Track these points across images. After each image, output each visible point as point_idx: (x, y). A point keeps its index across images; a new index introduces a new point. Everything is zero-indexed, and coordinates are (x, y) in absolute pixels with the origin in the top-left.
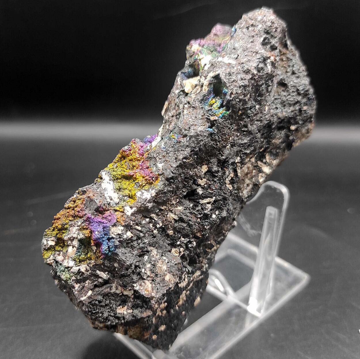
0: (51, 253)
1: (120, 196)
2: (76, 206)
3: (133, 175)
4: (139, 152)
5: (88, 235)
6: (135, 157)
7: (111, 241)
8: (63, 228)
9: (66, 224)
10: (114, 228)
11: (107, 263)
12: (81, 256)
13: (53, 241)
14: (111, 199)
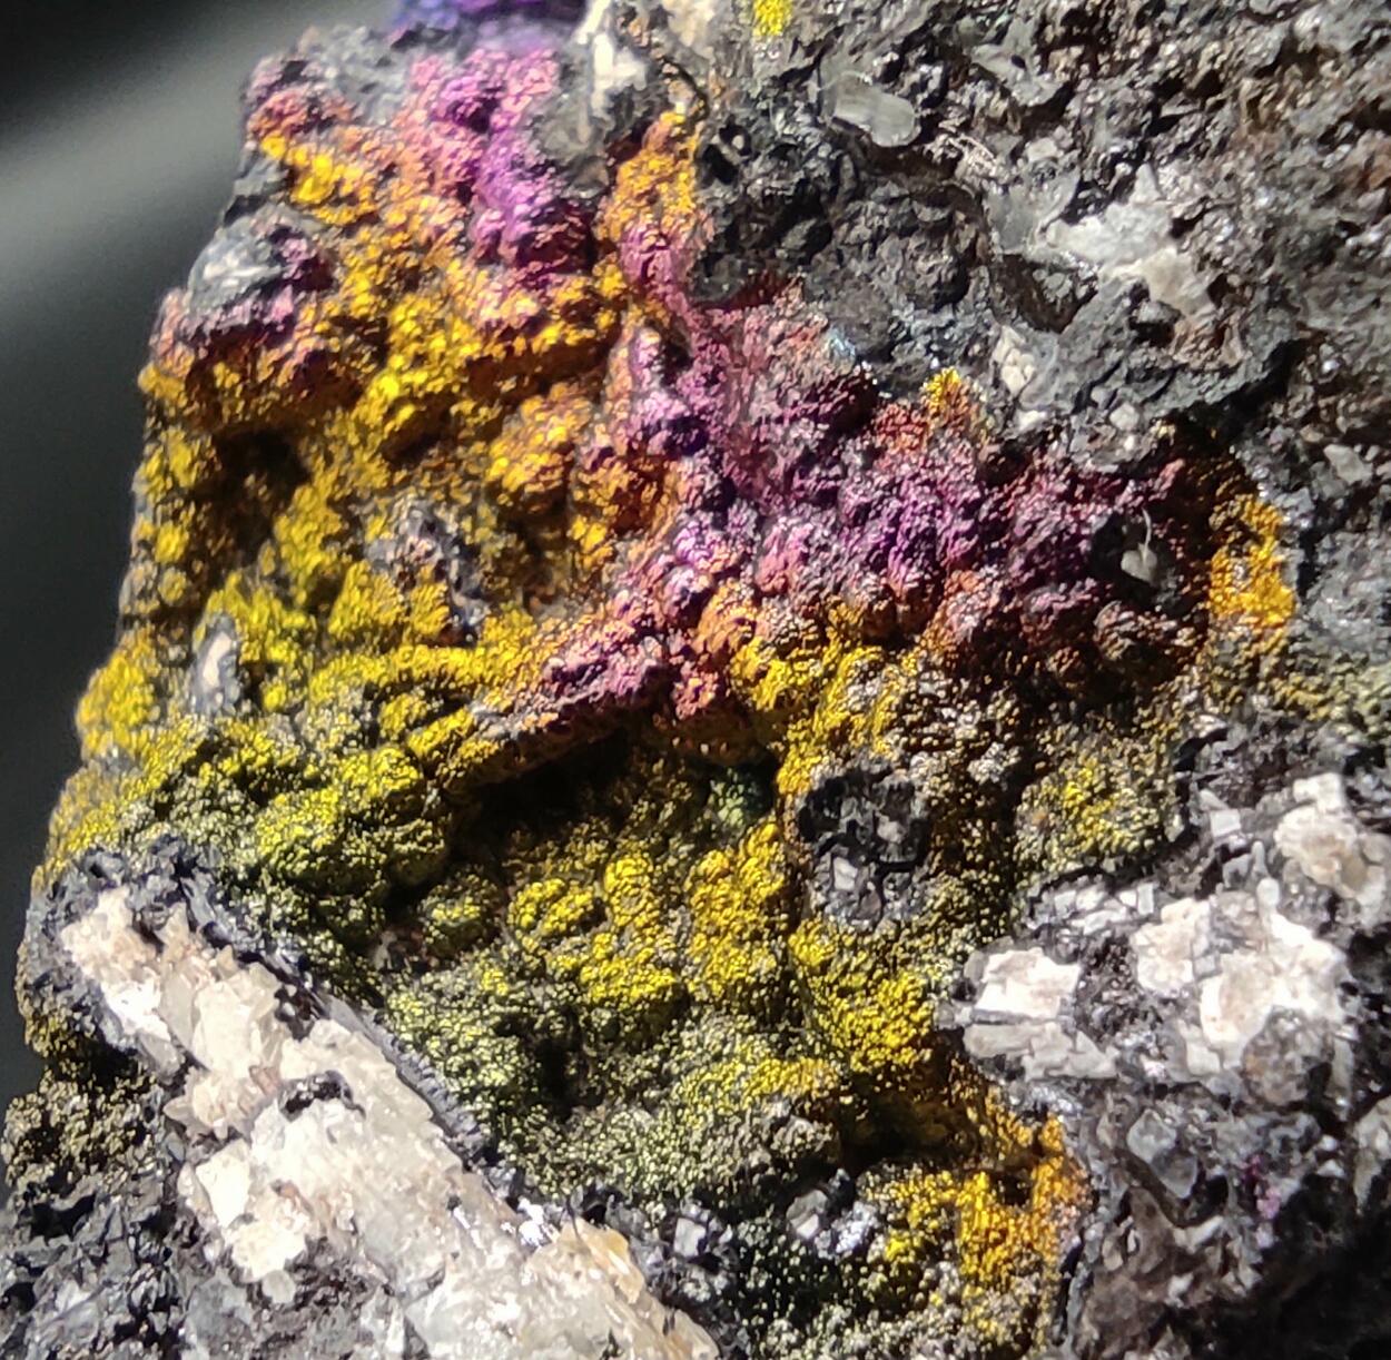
1: (689, 1237)
3: (663, 679)
4: (487, 220)
6: (471, 350)
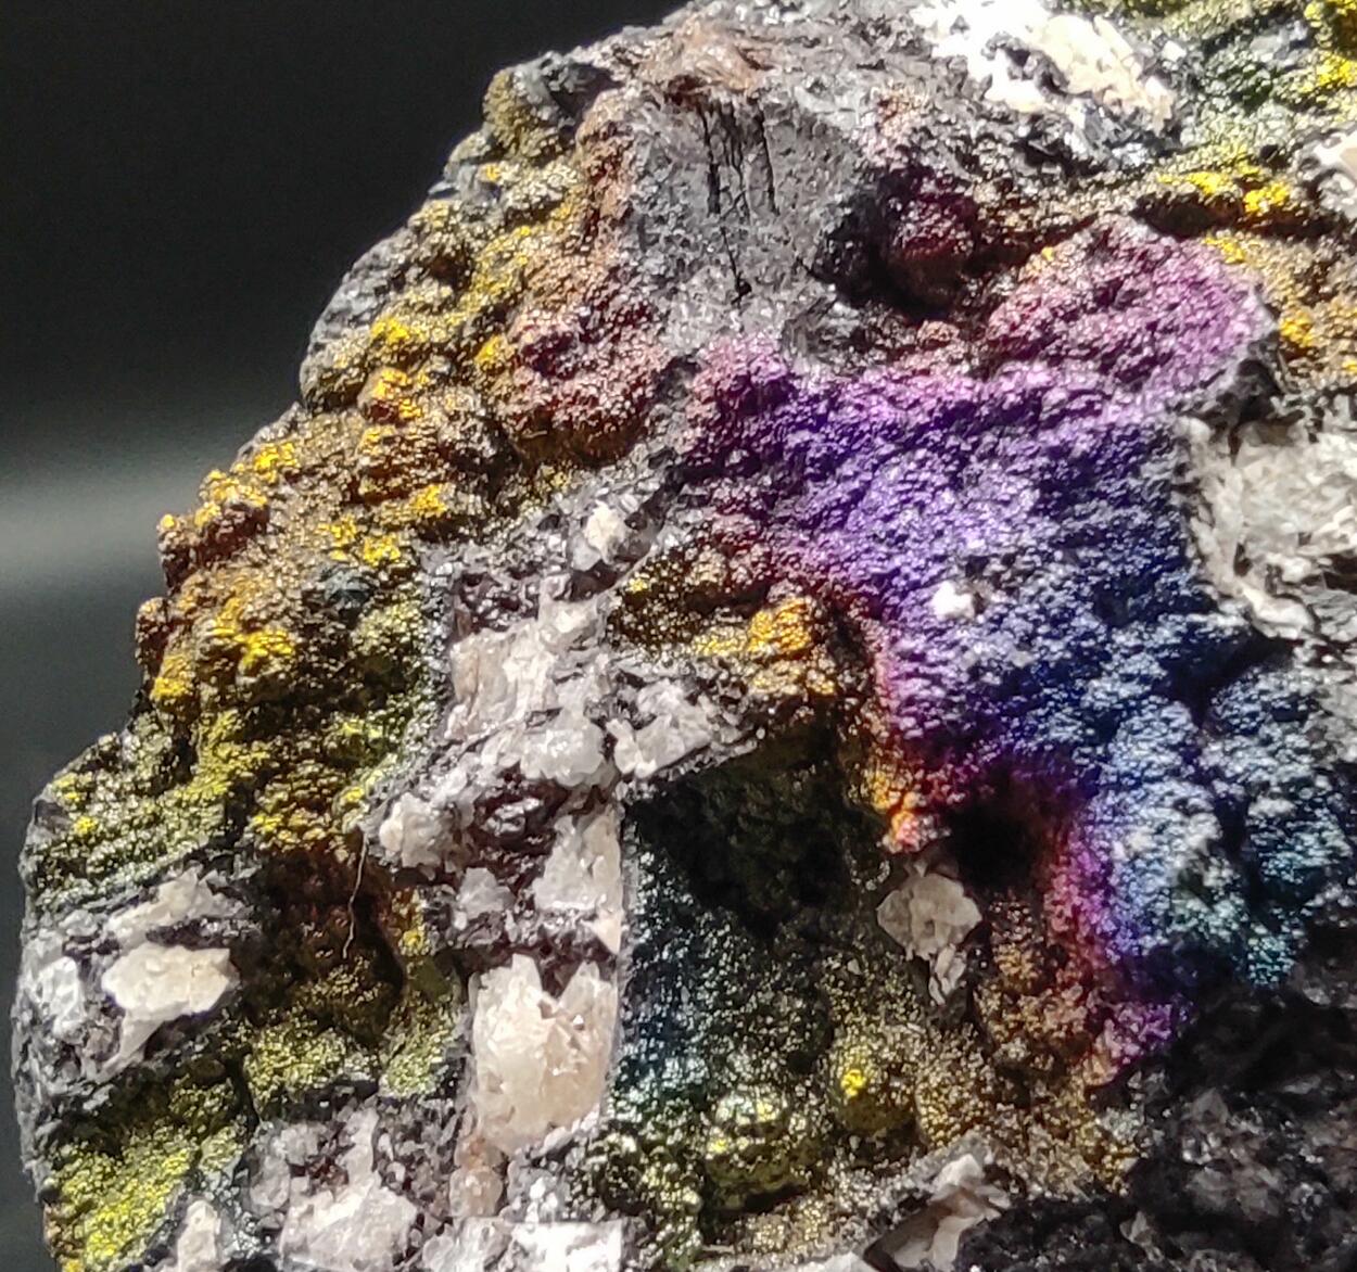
0: (176, 1163)
2: (498, 316)
5: (801, 680)
7: (1239, 701)
8: (334, 667)
9: (380, 589)
10: (1253, 471)
11: (1220, 1164)
12: (723, 1111)
13: (186, 935)
14: (1052, 83)
